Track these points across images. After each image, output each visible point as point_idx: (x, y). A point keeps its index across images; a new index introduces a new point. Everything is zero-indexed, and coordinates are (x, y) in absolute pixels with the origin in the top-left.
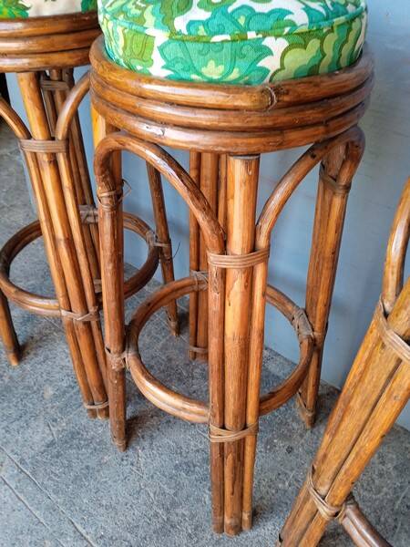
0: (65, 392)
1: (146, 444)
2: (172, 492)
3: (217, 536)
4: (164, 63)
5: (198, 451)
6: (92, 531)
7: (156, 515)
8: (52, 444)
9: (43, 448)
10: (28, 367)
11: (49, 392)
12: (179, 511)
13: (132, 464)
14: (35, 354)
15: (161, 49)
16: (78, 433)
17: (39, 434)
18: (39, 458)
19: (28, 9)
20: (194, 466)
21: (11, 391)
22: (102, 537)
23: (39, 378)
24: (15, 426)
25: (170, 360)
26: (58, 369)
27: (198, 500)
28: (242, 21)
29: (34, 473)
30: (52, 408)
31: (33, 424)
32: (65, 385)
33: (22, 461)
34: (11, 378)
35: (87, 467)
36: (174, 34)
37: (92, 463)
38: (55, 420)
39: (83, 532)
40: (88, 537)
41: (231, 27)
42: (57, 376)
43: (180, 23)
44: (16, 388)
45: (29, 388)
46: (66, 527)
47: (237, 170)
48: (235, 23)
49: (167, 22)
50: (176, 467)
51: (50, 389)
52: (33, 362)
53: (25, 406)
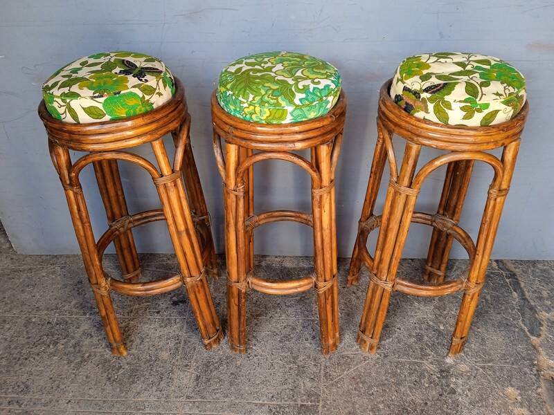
0: (177, 348)
1: (254, 342)
2: (289, 353)
3: (328, 357)
4: (292, 118)
5: (285, 327)
6: (265, 398)
7: (290, 368)
8: (198, 378)
9: (195, 383)
10: (133, 351)
11: (165, 355)
12: (301, 359)
13: (256, 356)
14: (131, 341)
15: (291, 114)
16: (209, 362)
17: (185, 379)
18: (198, 389)
19: (153, 104)
20: (289, 335)
21: (137, 370)
22: (272, 397)
23: (150, 352)
24: (163, 385)
26: (157, 339)
27: (305, 348)
28: (319, 94)
29: (202, 398)
30: (177, 361)
31: (175, 376)
32: (172, 345)
33: (188, 397)
34: (128, 364)
35: (232, 374)
36: (297, 106)
37: (233, 369)
38: (187, 366)
39: (261, 402)
40: (266, 402)
41: (316, 98)
42: (161, 343)
43: (297, 101)
44: (139, 366)
45: (149, 361)
46: (248, 407)
47: (324, 150)
48: (317, 95)
49: (291, 102)
50: (280, 342)
51: (164, 353)
52: (134, 346)
53: (157, 371)
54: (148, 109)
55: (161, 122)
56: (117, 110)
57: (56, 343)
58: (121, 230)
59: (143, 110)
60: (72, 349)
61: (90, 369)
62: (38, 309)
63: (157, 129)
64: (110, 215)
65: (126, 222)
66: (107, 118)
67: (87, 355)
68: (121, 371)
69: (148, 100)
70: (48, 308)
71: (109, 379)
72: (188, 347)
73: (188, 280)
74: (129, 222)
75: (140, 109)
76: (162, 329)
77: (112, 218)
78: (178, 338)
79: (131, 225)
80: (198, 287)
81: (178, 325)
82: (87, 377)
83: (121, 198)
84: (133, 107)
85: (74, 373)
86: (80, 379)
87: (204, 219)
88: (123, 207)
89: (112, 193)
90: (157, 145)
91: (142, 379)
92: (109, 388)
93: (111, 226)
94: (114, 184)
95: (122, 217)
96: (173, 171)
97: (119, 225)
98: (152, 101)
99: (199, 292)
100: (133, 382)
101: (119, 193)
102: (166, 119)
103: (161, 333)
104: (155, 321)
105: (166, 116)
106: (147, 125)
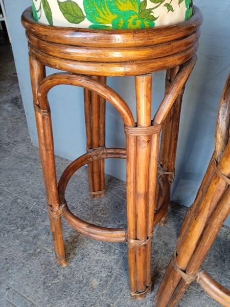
0: (107, 281)
10: (72, 264)
11: (95, 282)
14: (74, 254)
19: (155, 19)
21: (68, 287)
23: (84, 273)
25: (166, 244)
26: (94, 263)
32: (104, 275)
42: (96, 269)
44: (71, 283)
45: (80, 282)
51: (95, 280)
52: (74, 260)
53: (83, 297)
54: (146, 24)
55: (158, 50)
56: (102, 15)
57: (23, 228)
58: (95, 158)
59: (139, 23)
60: (31, 239)
61: (35, 265)
62: (26, 193)
63: (149, 59)
64: (89, 143)
65: (100, 152)
66: (86, 23)
67: (39, 250)
68: (56, 281)
69: (150, 11)
70: (32, 195)
71: (44, 283)
72: (117, 286)
73: (132, 241)
74: (103, 154)
75: (134, 21)
76: (101, 254)
77: (91, 146)
78: (111, 270)
79: (104, 156)
80: (140, 250)
81: (116, 257)
82: (30, 272)
83: (102, 131)
84: (125, 14)
85: (23, 263)
86: (26, 271)
87: (167, 175)
88: (102, 139)
89: (95, 125)
90: (142, 82)
91: (68, 298)
92: (41, 292)
93: (88, 153)
94: (99, 117)
95: (99, 147)
96: (152, 123)
97: (94, 153)
98: (155, 13)
99: (140, 254)
100: (60, 298)
101: (101, 126)
102: (166, 48)
103: (99, 258)
104: (99, 244)
105: (169, 42)
106: (137, 47)
